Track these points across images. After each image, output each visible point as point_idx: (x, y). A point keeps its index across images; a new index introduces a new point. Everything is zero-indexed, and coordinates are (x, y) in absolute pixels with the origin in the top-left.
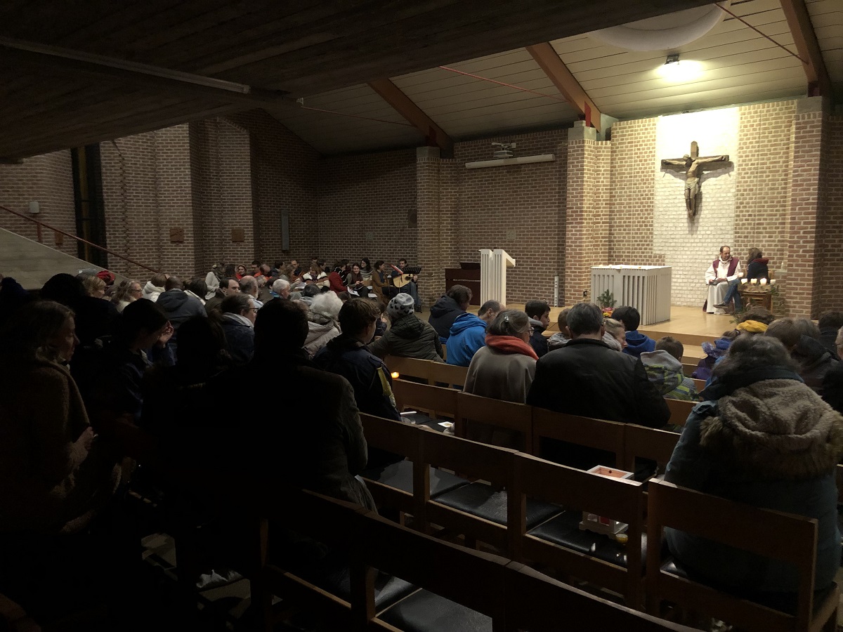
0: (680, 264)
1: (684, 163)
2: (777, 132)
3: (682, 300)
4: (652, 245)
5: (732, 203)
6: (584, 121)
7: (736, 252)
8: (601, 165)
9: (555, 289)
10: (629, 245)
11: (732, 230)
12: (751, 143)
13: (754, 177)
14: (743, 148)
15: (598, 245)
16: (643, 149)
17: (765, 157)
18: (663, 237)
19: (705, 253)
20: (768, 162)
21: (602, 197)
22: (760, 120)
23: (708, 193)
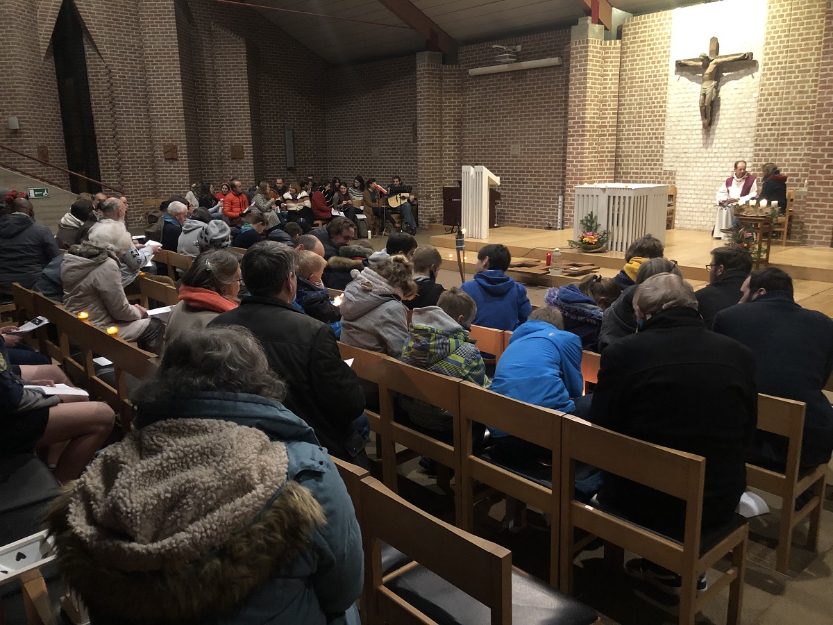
0: (692, 183)
1: (701, 63)
2: (810, 23)
3: (693, 223)
4: (662, 160)
5: (754, 109)
6: (590, 18)
7: (756, 168)
8: (609, 69)
9: (559, 210)
10: (637, 160)
11: (752, 142)
12: (779, 37)
13: (781, 78)
14: (769, 44)
15: (604, 161)
16: (657, 49)
17: (795, 54)
18: (674, 151)
19: (720, 169)
20: (798, 60)
21: (609, 105)
22: (791, 10)
23: (727, 99)
